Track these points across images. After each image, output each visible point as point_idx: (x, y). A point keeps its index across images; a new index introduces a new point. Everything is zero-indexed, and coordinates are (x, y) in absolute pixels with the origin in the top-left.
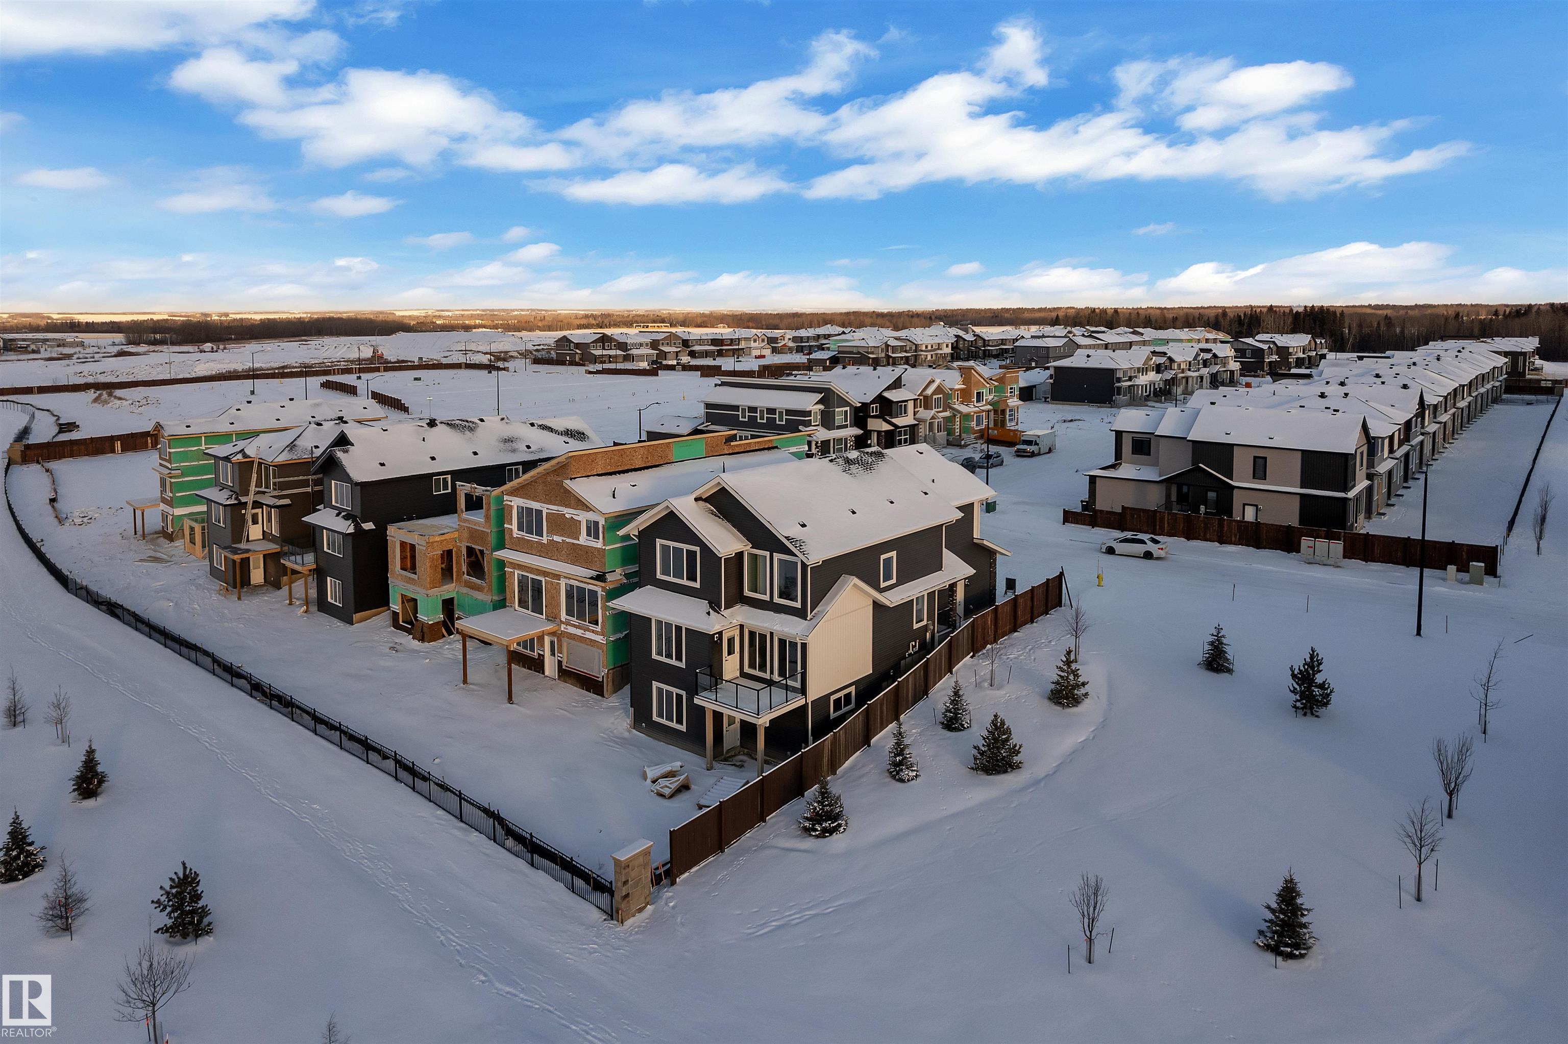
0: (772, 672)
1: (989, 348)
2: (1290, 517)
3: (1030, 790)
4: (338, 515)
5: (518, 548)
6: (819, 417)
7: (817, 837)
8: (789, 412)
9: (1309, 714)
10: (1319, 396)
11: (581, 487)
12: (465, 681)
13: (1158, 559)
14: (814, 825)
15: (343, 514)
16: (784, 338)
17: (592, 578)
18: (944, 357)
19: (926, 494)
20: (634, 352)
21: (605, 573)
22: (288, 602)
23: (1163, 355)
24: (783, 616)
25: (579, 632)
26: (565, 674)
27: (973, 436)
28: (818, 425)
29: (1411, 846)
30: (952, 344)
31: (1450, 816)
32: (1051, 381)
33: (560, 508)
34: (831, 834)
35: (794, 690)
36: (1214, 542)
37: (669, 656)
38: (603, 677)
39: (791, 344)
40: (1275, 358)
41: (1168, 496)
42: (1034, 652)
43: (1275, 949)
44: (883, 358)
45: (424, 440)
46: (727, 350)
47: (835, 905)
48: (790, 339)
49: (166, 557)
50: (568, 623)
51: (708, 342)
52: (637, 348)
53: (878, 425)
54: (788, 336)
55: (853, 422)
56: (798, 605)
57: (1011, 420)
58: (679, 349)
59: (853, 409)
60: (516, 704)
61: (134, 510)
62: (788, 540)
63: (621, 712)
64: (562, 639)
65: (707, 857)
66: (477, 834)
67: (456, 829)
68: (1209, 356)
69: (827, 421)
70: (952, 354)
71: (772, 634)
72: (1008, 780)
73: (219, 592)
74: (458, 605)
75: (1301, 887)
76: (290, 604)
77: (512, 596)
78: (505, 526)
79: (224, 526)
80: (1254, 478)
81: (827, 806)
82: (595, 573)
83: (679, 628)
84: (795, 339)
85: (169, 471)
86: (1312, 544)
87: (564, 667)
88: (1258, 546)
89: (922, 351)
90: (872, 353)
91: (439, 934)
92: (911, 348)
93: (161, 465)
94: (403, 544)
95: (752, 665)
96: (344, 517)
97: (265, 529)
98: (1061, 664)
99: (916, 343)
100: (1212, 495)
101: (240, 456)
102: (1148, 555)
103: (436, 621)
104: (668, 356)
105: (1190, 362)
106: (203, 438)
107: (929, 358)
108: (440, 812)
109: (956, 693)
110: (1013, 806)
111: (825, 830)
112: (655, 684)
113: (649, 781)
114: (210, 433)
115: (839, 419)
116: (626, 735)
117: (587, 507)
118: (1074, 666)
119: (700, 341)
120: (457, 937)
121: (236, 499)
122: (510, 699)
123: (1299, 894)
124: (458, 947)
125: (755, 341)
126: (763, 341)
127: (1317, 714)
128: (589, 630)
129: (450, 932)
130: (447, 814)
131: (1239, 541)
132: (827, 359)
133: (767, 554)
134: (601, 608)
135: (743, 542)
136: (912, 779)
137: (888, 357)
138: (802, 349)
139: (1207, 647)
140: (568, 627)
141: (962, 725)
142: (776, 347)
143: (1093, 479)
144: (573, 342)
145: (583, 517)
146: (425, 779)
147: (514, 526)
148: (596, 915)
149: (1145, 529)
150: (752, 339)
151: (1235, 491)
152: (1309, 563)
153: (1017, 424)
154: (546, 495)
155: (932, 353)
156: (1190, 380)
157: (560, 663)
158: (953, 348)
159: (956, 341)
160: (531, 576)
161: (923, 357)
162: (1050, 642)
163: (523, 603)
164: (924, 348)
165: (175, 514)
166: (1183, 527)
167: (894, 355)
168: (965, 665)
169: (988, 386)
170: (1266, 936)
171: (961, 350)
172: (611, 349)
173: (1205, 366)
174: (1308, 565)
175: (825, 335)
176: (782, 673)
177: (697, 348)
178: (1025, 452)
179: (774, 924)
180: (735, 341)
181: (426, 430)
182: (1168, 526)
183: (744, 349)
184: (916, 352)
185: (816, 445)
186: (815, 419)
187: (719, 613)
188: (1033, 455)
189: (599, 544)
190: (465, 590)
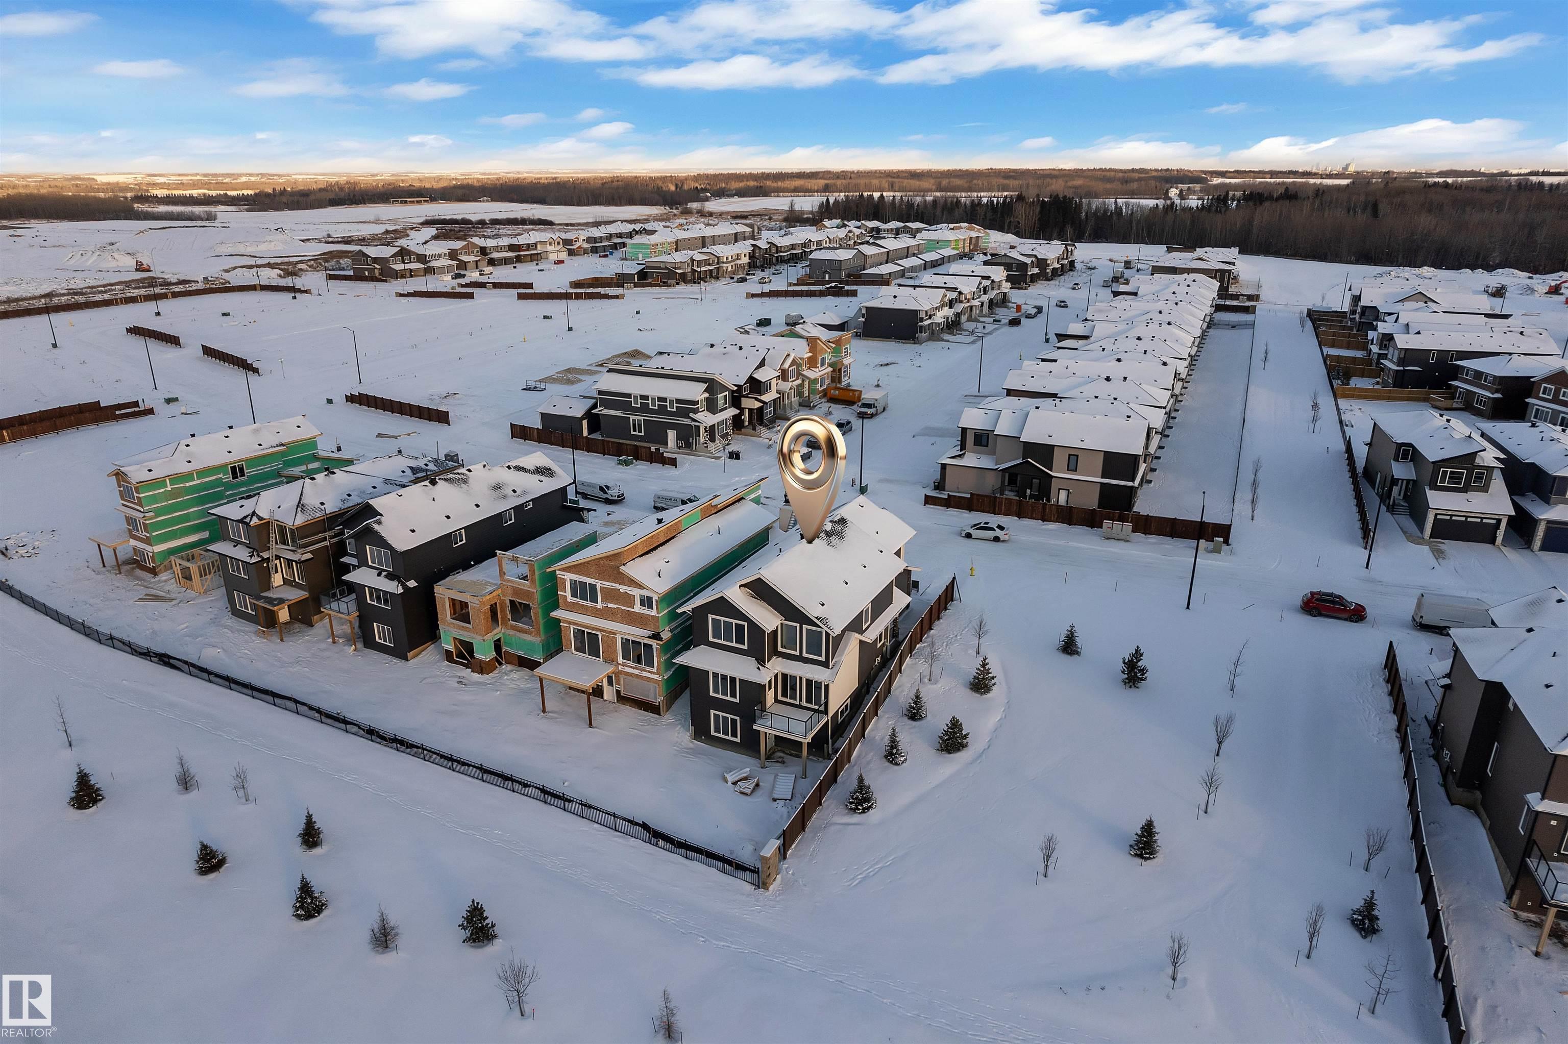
0: (801, 700)
1: (781, 254)
2: (1092, 501)
3: (978, 762)
4: (379, 575)
5: (573, 610)
6: (705, 403)
7: (860, 813)
8: (678, 401)
9: (1133, 686)
10: (1105, 379)
11: (633, 569)
12: (544, 711)
13: (1003, 541)
14: (857, 806)
15: (384, 574)
16: (578, 239)
17: (649, 637)
18: (742, 267)
19: (881, 552)
20: (434, 264)
21: (659, 633)
22: (330, 640)
23: (954, 290)
24: (810, 665)
25: (636, 672)
26: (621, 698)
27: (818, 396)
28: (704, 410)
29: (1204, 785)
30: (749, 253)
31: (1218, 755)
32: (863, 320)
33: (614, 585)
34: (868, 811)
35: (821, 712)
36: (1038, 520)
37: (725, 694)
38: (659, 702)
39: (586, 245)
40: (1036, 270)
41: (1003, 482)
42: (949, 648)
43: (1141, 856)
44: (689, 272)
45: (434, 500)
46: (524, 256)
47: (891, 859)
48: (584, 240)
49: (164, 594)
50: (624, 665)
51: (505, 248)
52: (436, 260)
53: (750, 403)
54: (582, 238)
55: (731, 405)
56: (823, 659)
57: (845, 376)
58: (479, 258)
59: (731, 392)
60: (596, 727)
61: (99, 545)
62: (818, 620)
63: (679, 727)
64: (620, 675)
65: (797, 837)
66: (634, 839)
67: (617, 839)
68: (987, 283)
69: (712, 407)
70: (749, 263)
71: (801, 678)
72: (962, 757)
73: (257, 633)
74: (505, 642)
75: (1155, 824)
76: (334, 642)
77: (569, 643)
78: (559, 593)
79: (247, 578)
80: (1068, 470)
81: (864, 794)
82: (650, 633)
83: (733, 680)
84: (589, 240)
85: (143, 514)
86: (1110, 525)
87: (622, 695)
88: (1070, 523)
89: (723, 263)
90: (679, 268)
91: (654, 915)
92: (713, 261)
93: (124, 505)
94: (453, 602)
95: (784, 694)
96: (386, 576)
97: (285, 576)
98: (979, 667)
99: (718, 255)
100: (1036, 481)
101: (255, 520)
102: (996, 539)
103: (491, 658)
104: (468, 265)
105: (974, 293)
106: (168, 481)
107: (730, 269)
108: (596, 826)
109: (917, 697)
110: (971, 775)
111: (864, 809)
112: (712, 712)
113: (729, 783)
114: (174, 475)
115: (721, 403)
116: (691, 745)
117: (640, 586)
118: (987, 667)
119: (497, 249)
120: (667, 915)
121: (258, 555)
122: (590, 725)
123: (1154, 827)
124: (673, 922)
125: (551, 244)
126: (559, 243)
127: (1137, 686)
128: (645, 671)
129: (659, 912)
130: (601, 826)
131: (1057, 519)
132: (636, 274)
133: (798, 625)
134: (657, 656)
135: (779, 618)
136: (903, 762)
137: (694, 271)
138: (597, 249)
139: (1063, 638)
140: (625, 668)
141: (921, 716)
142: (571, 249)
143: (944, 466)
144: (370, 257)
145: (636, 593)
146: (570, 801)
147: (568, 593)
148: (748, 888)
149: (987, 509)
150: (548, 243)
151: (1053, 479)
152: (1108, 539)
153: (849, 378)
154: (599, 574)
155: (732, 264)
156: (974, 309)
157: (618, 692)
158: (750, 258)
159: (753, 250)
160: (586, 630)
161: (724, 268)
162: (956, 636)
163: (580, 649)
164: (725, 260)
165: (155, 551)
166: (1016, 509)
167: (699, 270)
168: (907, 664)
169: (829, 350)
170: (1134, 849)
171: (758, 259)
172: (411, 262)
173: (985, 293)
174: (1106, 540)
175: (616, 234)
176: (809, 700)
177: (495, 255)
178: (866, 415)
179: (859, 877)
180: (532, 246)
181: (431, 489)
182: (1005, 508)
183: (540, 253)
184: (718, 264)
185: (705, 429)
186: (702, 406)
187: (765, 667)
188: (872, 416)
189: (653, 613)
190: (512, 632)
